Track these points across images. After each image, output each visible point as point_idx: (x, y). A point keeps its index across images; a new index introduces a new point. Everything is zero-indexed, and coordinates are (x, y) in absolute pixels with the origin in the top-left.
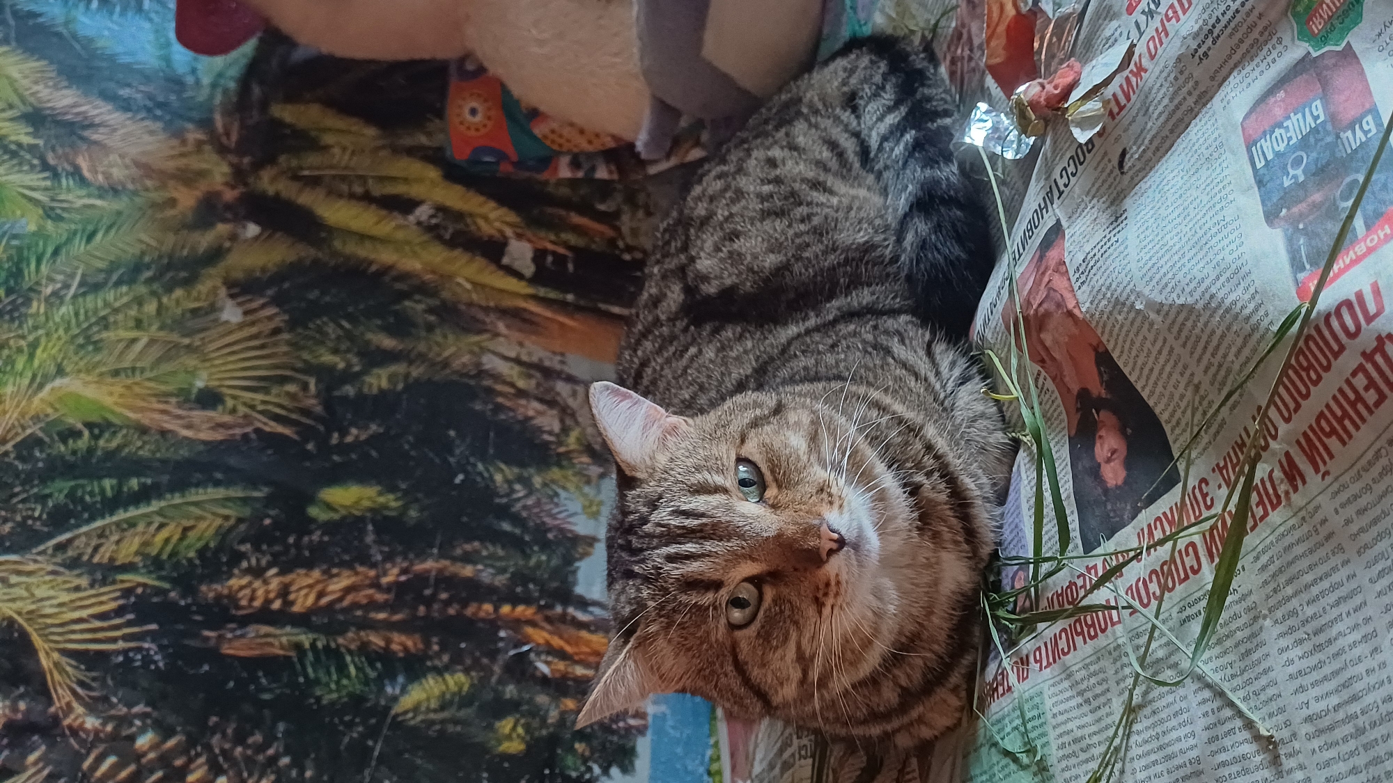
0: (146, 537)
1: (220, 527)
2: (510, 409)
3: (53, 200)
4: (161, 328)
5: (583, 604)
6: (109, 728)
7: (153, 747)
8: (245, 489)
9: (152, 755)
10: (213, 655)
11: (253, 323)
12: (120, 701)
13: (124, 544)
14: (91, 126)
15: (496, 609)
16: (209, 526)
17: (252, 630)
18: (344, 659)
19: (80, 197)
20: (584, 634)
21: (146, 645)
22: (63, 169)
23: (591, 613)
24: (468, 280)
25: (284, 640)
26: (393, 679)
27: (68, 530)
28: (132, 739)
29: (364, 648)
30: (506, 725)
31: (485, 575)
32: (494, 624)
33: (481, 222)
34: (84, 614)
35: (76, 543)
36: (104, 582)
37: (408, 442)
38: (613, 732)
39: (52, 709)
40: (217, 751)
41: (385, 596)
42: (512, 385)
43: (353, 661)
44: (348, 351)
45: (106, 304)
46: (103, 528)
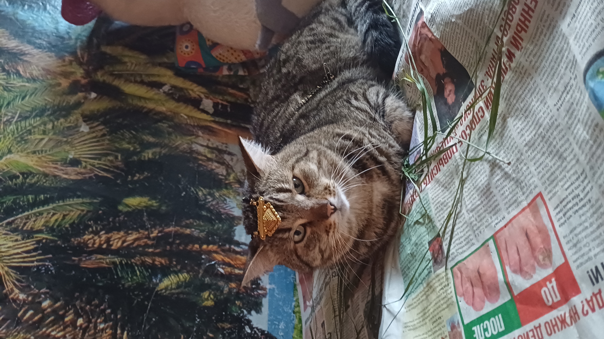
0: (48, 219)
1: (80, 214)
2: (205, 166)
3: (7, 83)
4: (54, 134)
5: (238, 244)
6: (30, 299)
7: (50, 306)
8: (90, 199)
9: (49, 310)
10: (76, 267)
11: (94, 132)
12: (35, 287)
13: (38, 221)
14: (24, 54)
15: (200, 247)
16: (75, 214)
17: (94, 257)
18: (135, 269)
19: (19, 82)
20: (239, 256)
21: (47, 264)
22: (12, 71)
23: (241, 248)
24: (185, 115)
25: (108, 260)
26: (156, 277)
27: (12, 217)
28: (40, 303)
29: (143, 264)
30: (206, 294)
31: (196, 233)
32: (200, 252)
33: (191, 92)
34: (19, 251)
35: (16, 222)
36: (28, 238)
37: (161, 179)
38: (252, 296)
39: (5, 291)
40: (78, 307)
41: (152, 242)
42: (205, 156)
43: (138, 269)
44: (135, 143)
45: (30, 125)
46: (28, 216)
